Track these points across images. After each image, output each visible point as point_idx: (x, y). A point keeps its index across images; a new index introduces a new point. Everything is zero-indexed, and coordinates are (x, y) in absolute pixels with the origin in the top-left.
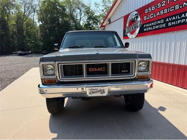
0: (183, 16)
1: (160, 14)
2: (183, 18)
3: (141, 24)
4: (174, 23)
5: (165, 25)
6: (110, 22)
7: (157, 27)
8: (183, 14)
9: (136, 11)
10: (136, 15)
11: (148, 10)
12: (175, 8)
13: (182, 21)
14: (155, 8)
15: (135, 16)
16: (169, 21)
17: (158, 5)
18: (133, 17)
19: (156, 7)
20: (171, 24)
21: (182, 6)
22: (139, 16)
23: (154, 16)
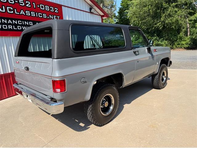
1: (25, 14)
7: (25, 28)
14: (15, 2)
17: (20, 2)
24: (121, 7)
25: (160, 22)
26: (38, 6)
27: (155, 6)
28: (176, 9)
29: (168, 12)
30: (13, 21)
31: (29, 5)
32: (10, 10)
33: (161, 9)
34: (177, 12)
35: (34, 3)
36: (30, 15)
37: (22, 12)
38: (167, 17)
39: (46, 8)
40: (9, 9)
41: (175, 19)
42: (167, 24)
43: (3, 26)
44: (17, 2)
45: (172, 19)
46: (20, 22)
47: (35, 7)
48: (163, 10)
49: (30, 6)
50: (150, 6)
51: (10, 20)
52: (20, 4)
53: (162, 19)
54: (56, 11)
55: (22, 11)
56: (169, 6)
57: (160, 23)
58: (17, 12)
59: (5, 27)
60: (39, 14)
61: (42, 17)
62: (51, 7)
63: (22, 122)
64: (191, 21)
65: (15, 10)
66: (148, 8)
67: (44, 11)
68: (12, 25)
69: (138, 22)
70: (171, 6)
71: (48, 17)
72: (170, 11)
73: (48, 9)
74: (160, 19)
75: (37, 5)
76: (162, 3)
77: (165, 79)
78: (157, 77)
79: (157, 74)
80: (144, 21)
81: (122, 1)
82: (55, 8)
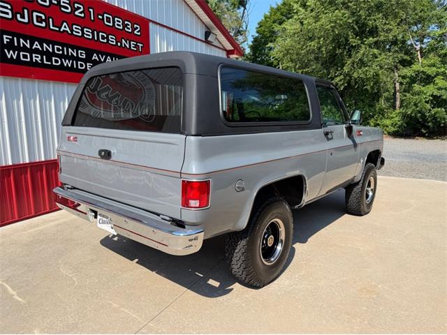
7: (67, 63)
12: (108, 39)
24: (257, 35)
25: (341, 74)
26: (100, 17)
27: (333, 40)
28: (376, 51)
29: (359, 55)
30: (45, 45)
31: (81, 13)
32: (39, 20)
33: (345, 48)
34: (377, 58)
35: (91, 10)
36: (80, 35)
37: (65, 27)
38: (355, 66)
39: (117, 23)
40: (37, 16)
41: (372, 71)
42: (355, 79)
43: (21, 53)
44: (56, 2)
45: (367, 71)
46: (58, 50)
47: (92, 19)
48: (349, 51)
49: (82, 15)
50: (322, 39)
51: (36, 42)
52: (62, 9)
53: (346, 69)
54: (135, 32)
55: (65, 24)
56: (362, 43)
57: (342, 77)
58: (53, 26)
59: (25, 57)
60: (101, 34)
61: (105, 41)
62: (126, 22)
63: (70, 276)
64: (404, 77)
65: (51, 20)
66: (319, 43)
67: (112, 30)
68: (42, 53)
69: (295, 70)
70: (366, 43)
71: (119, 44)
72: (364, 54)
73: (120, 26)
74: (342, 68)
75: (98, 15)
76: (347, 34)
77: (371, 194)
78: (357, 189)
79: (358, 183)
80: (307, 70)
81: (259, 24)
82: (135, 26)
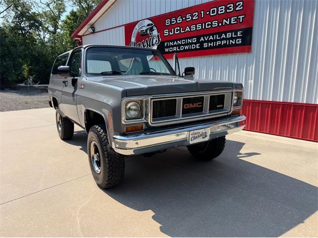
0: (223, 36)
1: (190, 30)
2: (223, 39)
3: (159, 40)
4: (212, 44)
5: (199, 46)
6: (94, 30)
7: (187, 47)
8: (224, 35)
9: (148, 19)
10: (148, 25)
11: (171, 22)
12: (212, 24)
13: (223, 43)
14: (182, 20)
15: (148, 27)
16: (205, 41)
17: (187, 17)
18: (144, 29)
19: (184, 18)
20: (208, 44)
21: (222, 23)
22: (155, 28)
23: (182, 32)
30: (178, 42)
31: (196, 17)
36: (195, 29)
39: (220, 10)
40: (177, 29)
43: (170, 48)
46: (183, 42)
47: (203, 16)
51: (175, 42)
52: (187, 20)
54: (238, 9)
55: (187, 27)
60: (207, 23)
61: (210, 27)
62: (228, 6)
65: (182, 28)
68: (177, 46)
71: (220, 25)
75: (207, 12)
